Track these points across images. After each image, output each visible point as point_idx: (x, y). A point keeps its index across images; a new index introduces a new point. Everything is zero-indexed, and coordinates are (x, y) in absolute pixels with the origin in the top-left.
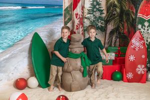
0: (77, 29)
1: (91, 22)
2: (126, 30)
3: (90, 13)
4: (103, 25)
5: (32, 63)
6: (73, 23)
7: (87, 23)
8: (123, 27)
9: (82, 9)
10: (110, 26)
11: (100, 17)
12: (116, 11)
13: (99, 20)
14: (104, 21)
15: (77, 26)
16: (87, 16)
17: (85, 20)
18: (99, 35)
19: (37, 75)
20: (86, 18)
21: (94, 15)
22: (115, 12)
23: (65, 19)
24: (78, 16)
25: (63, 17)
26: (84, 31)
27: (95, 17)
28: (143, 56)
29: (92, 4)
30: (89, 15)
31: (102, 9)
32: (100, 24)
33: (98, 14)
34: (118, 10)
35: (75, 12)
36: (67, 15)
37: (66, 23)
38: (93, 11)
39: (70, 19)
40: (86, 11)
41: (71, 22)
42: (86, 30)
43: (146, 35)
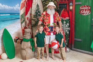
0: (28, 26)
1: (36, 22)
3: (35, 17)
5: (4, 45)
7: (33, 22)
9: (30, 15)
15: (28, 24)
16: (33, 19)
17: (32, 21)
19: (6, 52)
20: (33, 20)
21: (37, 18)
23: (21, 21)
24: (28, 19)
26: (32, 27)
29: (36, 12)
30: (34, 18)
33: (39, 17)
35: (27, 17)
36: (22, 18)
37: (22, 23)
38: (36, 16)
39: (24, 21)
40: (32, 16)
41: (25, 22)
42: (33, 26)
43: (65, 28)
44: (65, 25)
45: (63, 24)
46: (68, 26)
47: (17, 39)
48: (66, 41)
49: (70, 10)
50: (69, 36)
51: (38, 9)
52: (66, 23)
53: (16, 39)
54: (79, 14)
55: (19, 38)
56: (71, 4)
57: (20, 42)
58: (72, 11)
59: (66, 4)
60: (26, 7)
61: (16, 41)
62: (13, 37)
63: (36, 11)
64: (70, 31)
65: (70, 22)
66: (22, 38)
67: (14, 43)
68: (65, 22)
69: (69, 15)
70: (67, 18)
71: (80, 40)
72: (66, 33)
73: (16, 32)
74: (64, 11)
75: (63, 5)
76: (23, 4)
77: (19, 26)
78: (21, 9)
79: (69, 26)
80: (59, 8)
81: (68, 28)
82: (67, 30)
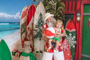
0: (29, 37)
1: (38, 32)
3: (37, 27)
6: (27, 33)
7: (35, 33)
9: (32, 25)
15: (29, 35)
16: (35, 29)
17: (34, 31)
18: (42, 40)
20: (34, 30)
21: (39, 29)
24: (30, 29)
25: (20, 30)
28: (69, 54)
29: (38, 22)
33: (42, 28)
35: (28, 27)
37: (22, 34)
38: (39, 26)
39: (24, 31)
40: (34, 26)
42: (34, 37)
43: (70, 41)
44: (70, 37)
45: (68, 36)
46: (74, 39)
47: (16, 52)
49: (77, 21)
50: (76, 50)
51: (41, 19)
52: (72, 36)
53: (15, 51)
54: (88, 27)
55: (18, 51)
56: (78, 14)
57: (18, 55)
58: (79, 22)
59: (73, 14)
60: (28, 16)
61: (14, 54)
62: (11, 49)
63: (39, 20)
64: (76, 45)
65: (76, 34)
66: (21, 51)
67: (12, 56)
68: (70, 34)
69: (75, 27)
70: (74, 30)
71: (88, 56)
72: (72, 47)
73: (15, 44)
74: (71, 21)
75: (70, 15)
76: (24, 12)
77: (18, 36)
78: (22, 18)
79: (76, 40)
80: (65, 18)
81: (74, 41)
82: (73, 43)
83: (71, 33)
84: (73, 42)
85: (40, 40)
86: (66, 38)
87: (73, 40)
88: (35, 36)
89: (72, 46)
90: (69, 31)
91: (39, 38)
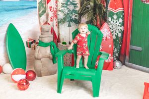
0: (52, 21)
1: (65, 14)
2: (99, 23)
3: (63, 7)
4: (77, 18)
6: (47, 15)
7: (61, 16)
8: (96, 20)
9: (56, 3)
10: (84, 18)
11: (73, 10)
12: (90, 4)
13: (73, 13)
14: (78, 14)
15: (51, 18)
16: (60, 9)
17: (59, 13)
18: (73, 27)
20: (60, 11)
22: (89, 6)
23: (39, 12)
24: (52, 9)
25: (37, 9)
26: (58, 22)
27: (69, 10)
28: (110, 46)
30: (63, 8)
31: (76, 3)
32: (73, 17)
33: (71, 7)
34: (92, 4)
36: (41, 8)
37: (40, 16)
38: (67, 5)
39: (44, 12)
40: (60, 5)
41: (45, 14)
42: (60, 22)
43: (115, 27)
44: (115, 21)
45: (112, 20)
46: (120, 23)
47: (32, 43)
48: (116, 50)
50: (122, 41)
52: (118, 19)
53: (30, 42)
54: (140, 2)
55: (35, 41)
61: (29, 45)
62: (25, 38)
64: (123, 33)
67: (27, 48)
68: (115, 17)
69: (123, 4)
70: (120, 10)
71: (139, 48)
72: (117, 36)
73: (30, 31)
77: (35, 19)
79: (123, 24)
81: (121, 26)
82: (118, 30)
83: (117, 14)
84: (119, 28)
85: (69, 26)
86: (109, 23)
87: (119, 25)
88: (61, 19)
89: (118, 34)
90: (114, 11)
91: (67, 24)
